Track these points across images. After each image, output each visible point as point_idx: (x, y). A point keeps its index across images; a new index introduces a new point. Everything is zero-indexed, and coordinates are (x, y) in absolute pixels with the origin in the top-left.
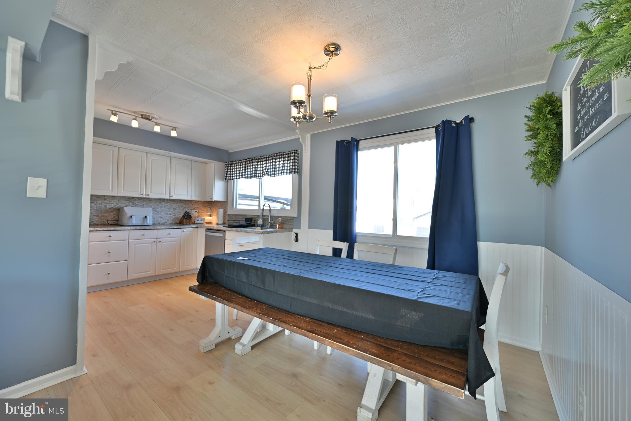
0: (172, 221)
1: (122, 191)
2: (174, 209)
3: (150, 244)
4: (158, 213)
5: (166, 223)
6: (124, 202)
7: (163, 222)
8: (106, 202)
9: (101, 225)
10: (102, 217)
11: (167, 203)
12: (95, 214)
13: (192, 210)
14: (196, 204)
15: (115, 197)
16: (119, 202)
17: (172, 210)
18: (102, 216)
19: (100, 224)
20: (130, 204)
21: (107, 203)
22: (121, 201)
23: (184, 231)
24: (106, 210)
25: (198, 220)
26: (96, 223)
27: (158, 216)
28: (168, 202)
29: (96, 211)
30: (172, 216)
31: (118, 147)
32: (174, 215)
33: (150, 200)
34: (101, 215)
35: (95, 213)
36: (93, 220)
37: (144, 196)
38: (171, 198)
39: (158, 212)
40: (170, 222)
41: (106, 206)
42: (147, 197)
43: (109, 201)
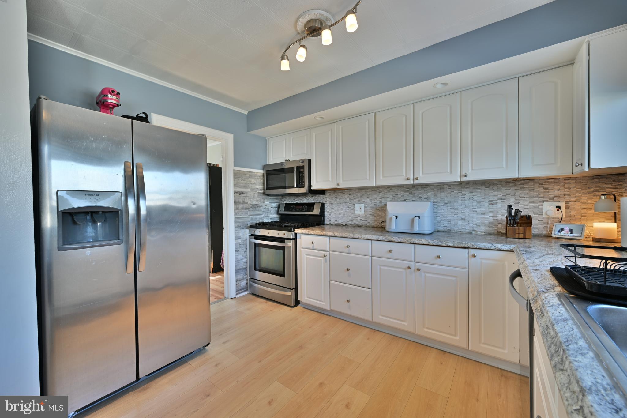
0: (487, 228)
2: (491, 201)
3: (403, 270)
4: (456, 211)
5: (473, 230)
6: (402, 195)
7: (468, 229)
8: (380, 196)
9: (377, 227)
10: (378, 217)
11: (474, 190)
12: (370, 213)
13: (545, 204)
14: (557, 187)
15: (391, 188)
16: (396, 194)
17: (487, 204)
18: (378, 216)
19: (376, 226)
20: (411, 196)
21: (382, 197)
22: (398, 193)
23: (475, 256)
24: (382, 207)
25: (562, 230)
26: (373, 225)
27: (456, 216)
28: (477, 189)
29: (371, 208)
30: (486, 216)
31: (375, 111)
32: (491, 214)
33: (425, 186)
34: (377, 214)
35: (371, 211)
36: (369, 221)
37: (412, 182)
38: (464, 179)
39: (457, 209)
40: (483, 228)
41: (381, 202)
42: (416, 182)
43: (385, 195)
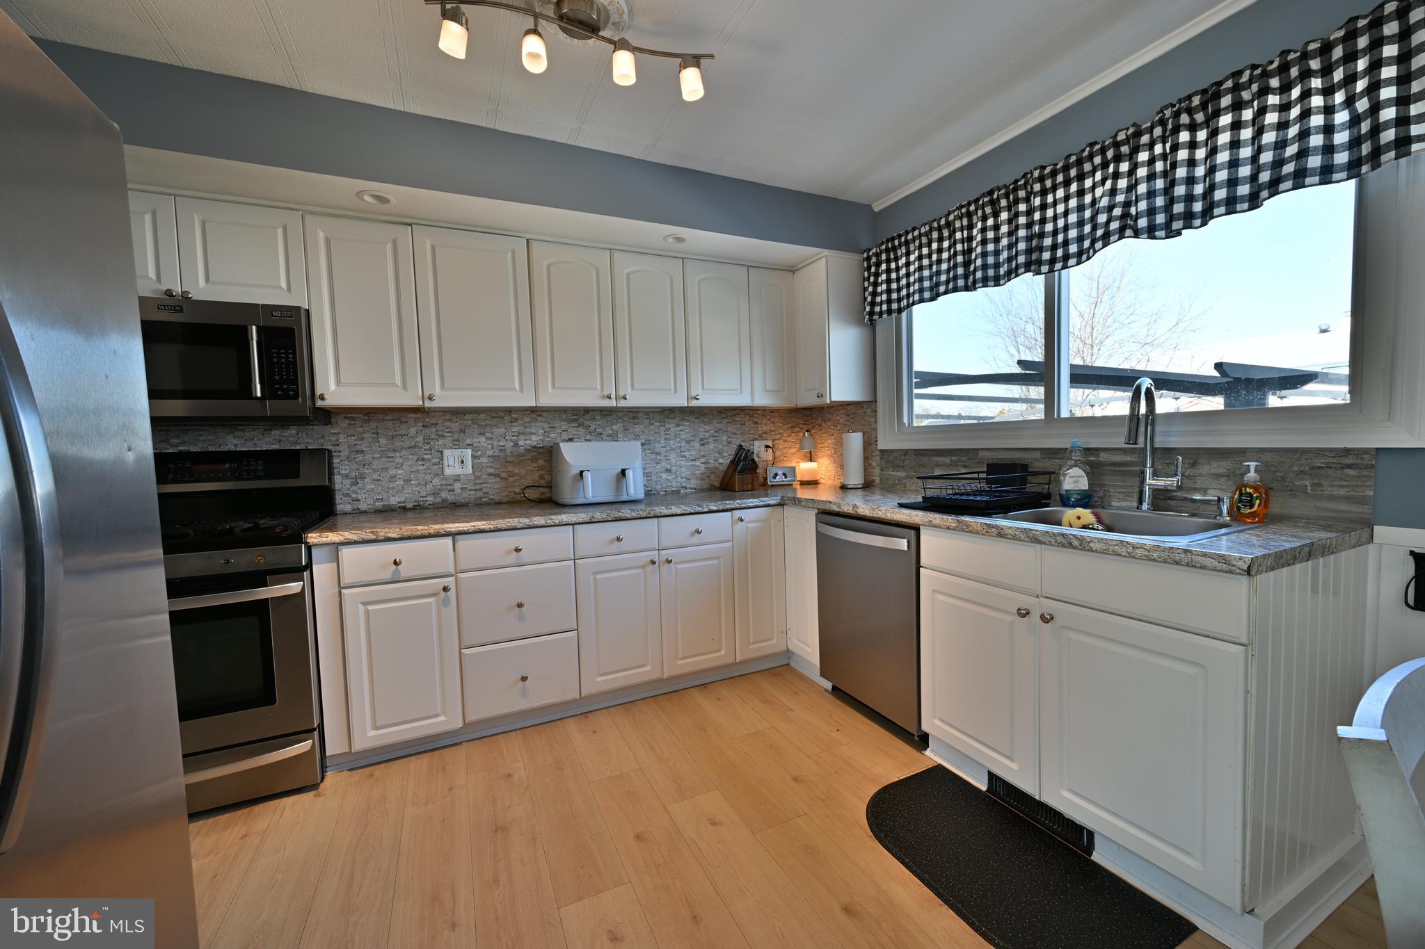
0: (699, 482)
1: (550, 389)
2: (702, 440)
3: (640, 571)
4: (658, 457)
5: (682, 487)
6: (564, 428)
7: (675, 485)
8: (515, 429)
9: (509, 503)
10: (511, 479)
11: (681, 423)
12: (491, 471)
13: (756, 442)
14: (764, 421)
15: (538, 413)
16: (550, 427)
17: (697, 445)
18: (509, 477)
19: (505, 500)
20: (582, 431)
21: (520, 434)
22: (556, 425)
23: (742, 520)
24: (519, 456)
25: (776, 475)
26: (497, 498)
27: (658, 466)
28: (684, 420)
29: (491, 460)
30: (698, 463)
31: (529, 236)
32: (703, 460)
33: (634, 414)
34: (507, 472)
35: (491, 467)
36: (488, 490)
37: (614, 404)
38: (694, 403)
39: (659, 454)
40: (694, 483)
41: (516, 445)
42: (622, 403)
43: (525, 427)
